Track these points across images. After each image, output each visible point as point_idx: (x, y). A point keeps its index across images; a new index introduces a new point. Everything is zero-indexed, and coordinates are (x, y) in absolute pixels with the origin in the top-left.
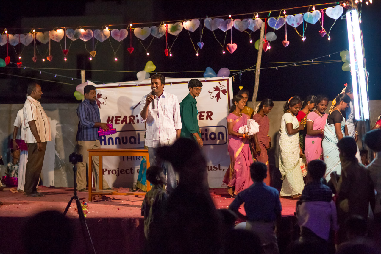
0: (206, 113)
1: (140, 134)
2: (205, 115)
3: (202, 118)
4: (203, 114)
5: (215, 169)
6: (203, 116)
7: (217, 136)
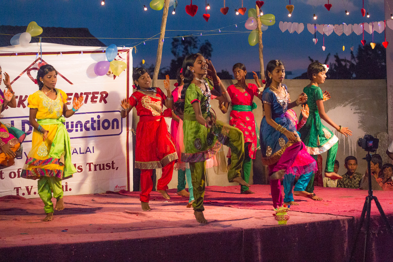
0: (100, 94)
1: (14, 122)
2: (99, 96)
3: (95, 100)
4: (96, 95)
5: (108, 168)
6: (97, 98)
7: (111, 124)
